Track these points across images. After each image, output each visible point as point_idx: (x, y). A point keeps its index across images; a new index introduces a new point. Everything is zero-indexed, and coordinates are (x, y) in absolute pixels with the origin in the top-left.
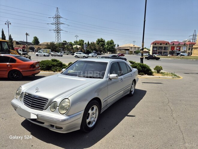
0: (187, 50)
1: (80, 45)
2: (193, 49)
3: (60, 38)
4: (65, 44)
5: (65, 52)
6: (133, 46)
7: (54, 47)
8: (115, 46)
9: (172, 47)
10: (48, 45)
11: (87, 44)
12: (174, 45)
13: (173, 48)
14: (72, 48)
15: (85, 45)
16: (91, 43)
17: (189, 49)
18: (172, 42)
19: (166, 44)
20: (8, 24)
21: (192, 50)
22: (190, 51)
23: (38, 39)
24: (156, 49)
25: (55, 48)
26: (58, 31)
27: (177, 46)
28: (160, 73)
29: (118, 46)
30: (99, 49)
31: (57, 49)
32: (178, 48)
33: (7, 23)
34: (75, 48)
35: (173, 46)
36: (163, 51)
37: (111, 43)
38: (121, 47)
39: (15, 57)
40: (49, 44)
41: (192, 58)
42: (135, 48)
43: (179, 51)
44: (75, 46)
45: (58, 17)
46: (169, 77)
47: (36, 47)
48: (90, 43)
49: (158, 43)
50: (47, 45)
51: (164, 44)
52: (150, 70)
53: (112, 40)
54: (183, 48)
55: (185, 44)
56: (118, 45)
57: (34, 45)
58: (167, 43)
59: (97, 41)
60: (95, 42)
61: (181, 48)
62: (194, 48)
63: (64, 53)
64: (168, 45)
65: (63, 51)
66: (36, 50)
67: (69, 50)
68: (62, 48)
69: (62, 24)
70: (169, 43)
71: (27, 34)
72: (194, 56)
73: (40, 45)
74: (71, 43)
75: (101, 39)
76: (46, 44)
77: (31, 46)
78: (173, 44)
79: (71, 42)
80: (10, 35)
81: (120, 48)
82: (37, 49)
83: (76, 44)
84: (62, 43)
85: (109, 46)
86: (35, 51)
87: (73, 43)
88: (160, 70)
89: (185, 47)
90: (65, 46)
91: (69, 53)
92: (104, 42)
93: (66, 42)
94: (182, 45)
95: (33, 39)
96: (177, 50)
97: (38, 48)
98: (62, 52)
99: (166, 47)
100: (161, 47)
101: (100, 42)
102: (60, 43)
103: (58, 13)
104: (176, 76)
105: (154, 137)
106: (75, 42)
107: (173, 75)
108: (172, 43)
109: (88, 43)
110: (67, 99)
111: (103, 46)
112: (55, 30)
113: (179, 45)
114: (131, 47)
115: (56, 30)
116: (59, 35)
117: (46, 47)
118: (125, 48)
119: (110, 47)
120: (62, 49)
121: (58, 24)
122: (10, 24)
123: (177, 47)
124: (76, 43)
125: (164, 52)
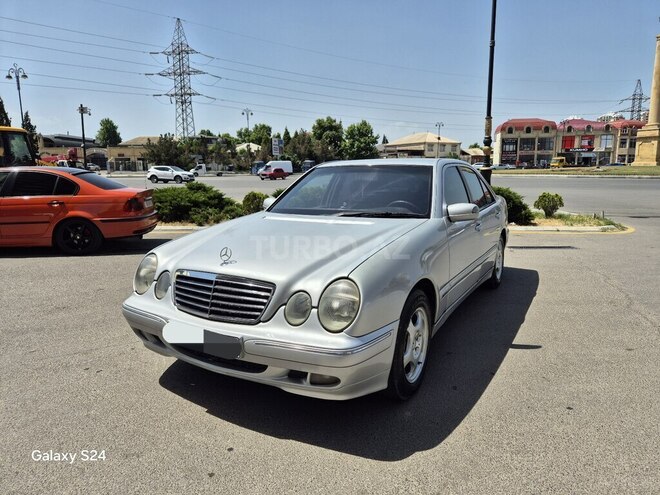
0: (615, 148)
1: (258, 141)
2: (638, 144)
3: (189, 120)
4: (209, 141)
5: (210, 166)
6: (437, 141)
7: (173, 151)
8: (377, 142)
9: (565, 140)
10: (154, 146)
11: (282, 137)
12: (573, 133)
13: (568, 142)
14: (234, 154)
15: (275, 142)
16: (296, 133)
17: (623, 143)
18: (564, 123)
19: (547, 130)
20: (17, 77)
21: (633, 145)
22: (625, 151)
23: (115, 128)
24: (511, 147)
25: (176, 156)
26: (183, 97)
27: (582, 133)
28: (555, 217)
29: (385, 141)
30: (323, 152)
31: (182, 158)
32: (585, 143)
33: (13, 75)
34: (242, 152)
35: (569, 134)
36: (536, 152)
37: (363, 132)
38: (395, 146)
39: (74, 175)
40: (155, 142)
41: (636, 171)
42: (444, 145)
43: (591, 150)
44: (243, 146)
45: (180, 51)
46: (588, 228)
47: (111, 153)
48: (292, 135)
49: (519, 128)
50: (149, 145)
51: (537, 128)
52: (525, 207)
53: (364, 123)
54: (603, 142)
55: (608, 127)
56: (384, 137)
57: (105, 147)
58: (549, 127)
59: (313, 128)
60: (309, 130)
61: (596, 142)
62: (641, 139)
63: (208, 169)
64: (552, 133)
65: (204, 165)
66: (111, 163)
67: (222, 159)
68: (200, 153)
69: (197, 72)
70: (554, 127)
71: (83, 110)
72: (642, 164)
73: (125, 146)
74: (227, 135)
75: (329, 119)
76: (145, 142)
77: (95, 150)
78: (570, 129)
79: (225, 133)
80: (27, 116)
81: (393, 149)
82: (116, 159)
83: (244, 141)
84: (198, 139)
85: (356, 144)
86: (108, 166)
87: (234, 135)
88: (555, 208)
89: (609, 137)
90: (211, 147)
91: (223, 170)
92: (338, 128)
93: (209, 133)
94: (600, 129)
95: (99, 127)
96: (582, 147)
97: (119, 155)
98: (200, 167)
99: (545, 139)
100: (528, 139)
101: (325, 130)
102: (191, 139)
103: (183, 38)
104: (614, 224)
105: (643, 409)
106: (240, 134)
107: (601, 222)
108: (566, 127)
109: (287, 133)
110: (347, 278)
111: (336, 145)
112: (172, 95)
113: (589, 132)
114: (431, 145)
115: (176, 95)
116: (189, 111)
117: (144, 151)
118: (409, 148)
119: (359, 147)
120: (200, 157)
121: (182, 73)
122: (25, 76)
123: (583, 138)
124: (245, 136)
125: (540, 157)
